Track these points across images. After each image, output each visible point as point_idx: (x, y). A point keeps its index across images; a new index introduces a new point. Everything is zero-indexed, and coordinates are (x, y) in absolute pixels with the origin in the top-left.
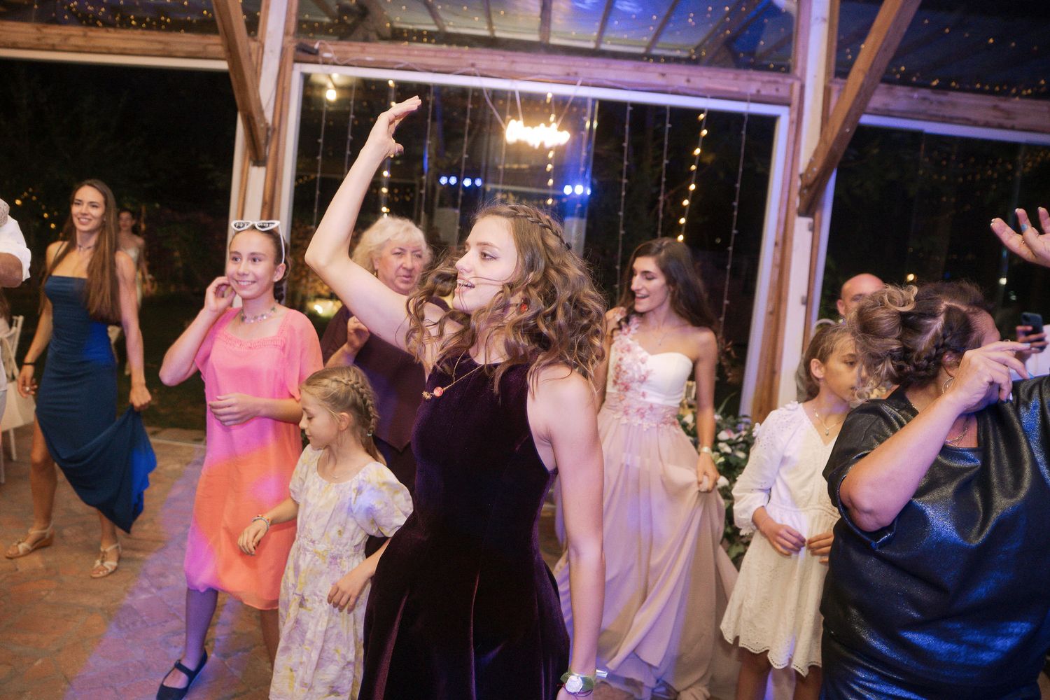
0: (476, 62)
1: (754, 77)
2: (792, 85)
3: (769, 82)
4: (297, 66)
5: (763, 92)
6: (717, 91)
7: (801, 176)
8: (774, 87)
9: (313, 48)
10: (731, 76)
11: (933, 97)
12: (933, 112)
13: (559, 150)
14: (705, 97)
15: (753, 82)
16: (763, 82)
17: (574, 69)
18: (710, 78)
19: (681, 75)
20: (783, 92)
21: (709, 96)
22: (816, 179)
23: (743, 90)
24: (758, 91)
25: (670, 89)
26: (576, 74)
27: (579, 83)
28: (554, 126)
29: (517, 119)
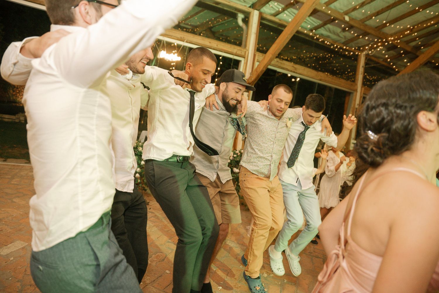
1: (235, 47)
2: (245, 52)
3: (239, 50)
5: (237, 53)
6: (224, 50)
10: (229, 46)
12: (279, 66)
14: (222, 52)
15: (235, 49)
16: (237, 49)
17: (182, 36)
18: (223, 46)
19: (215, 43)
20: (243, 54)
23: (232, 51)
24: (236, 52)
25: (212, 48)
26: (184, 38)
27: (185, 41)
28: (176, 55)
29: (164, 51)
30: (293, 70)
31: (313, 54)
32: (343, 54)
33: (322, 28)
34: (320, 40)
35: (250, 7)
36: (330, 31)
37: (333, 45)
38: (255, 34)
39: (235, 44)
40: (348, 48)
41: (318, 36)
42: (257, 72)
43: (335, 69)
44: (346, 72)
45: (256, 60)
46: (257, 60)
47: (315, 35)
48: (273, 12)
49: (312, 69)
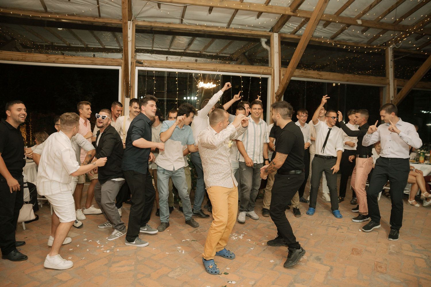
0: (188, 65)
1: (262, 68)
2: (271, 69)
3: (265, 69)
4: (137, 67)
5: (264, 72)
6: (253, 72)
7: (276, 93)
8: (267, 70)
9: (141, 62)
10: (256, 68)
11: (305, 72)
12: (305, 75)
14: (251, 74)
17: (215, 67)
18: (250, 68)
19: (243, 68)
20: (269, 72)
22: (280, 94)
23: (260, 72)
24: (263, 71)
25: (241, 72)
26: (216, 68)
27: (218, 71)
28: (212, 83)
29: (202, 81)
30: (318, 77)
35: (270, 31)
38: (277, 52)
40: (369, 47)
45: (281, 75)
46: (283, 74)
48: (292, 30)
49: (338, 73)
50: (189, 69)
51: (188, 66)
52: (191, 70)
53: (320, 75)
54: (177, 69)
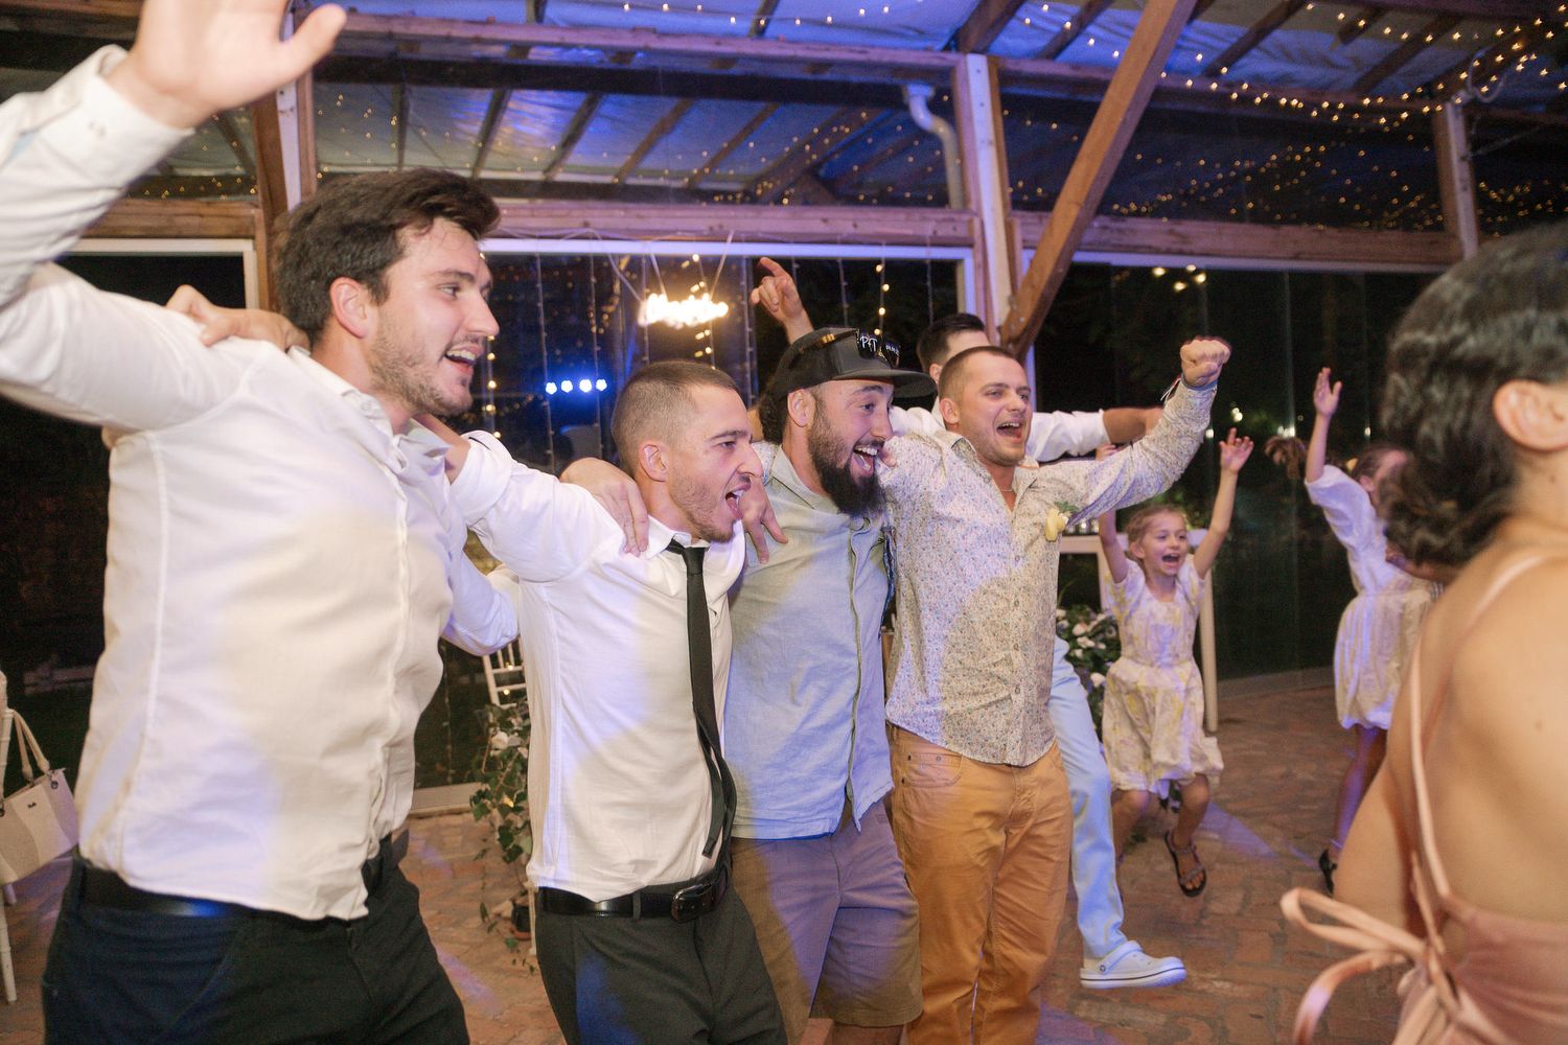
0: (589, 220)
1: (926, 215)
2: (971, 221)
3: (944, 220)
5: (940, 233)
8: (951, 225)
10: (902, 216)
11: (1114, 225)
12: (1116, 242)
13: (717, 325)
14: (879, 244)
15: (926, 222)
16: (937, 221)
17: (716, 222)
18: (879, 220)
19: (846, 219)
20: (962, 232)
21: (884, 242)
23: (919, 232)
24: (935, 232)
25: (839, 238)
26: (720, 227)
27: (730, 238)
28: (706, 297)
29: (659, 292)
30: (1176, 247)
31: (1238, 163)
32: (1362, 130)
33: (1254, 52)
34: (1258, 100)
36: (1288, 56)
37: (1318, 106)
38: (990, 143)
39: (919, 202)
40: (1380, 100)
41: (1245, 86)
42: (1033, 287)
43: (1343, 200)
44: (1395, 201)
45: (1018, 245)
46: (1024, 241)
47: (1234, 85)
49: (1252, 222)
50: (595, 238)
51: (586, 225)
52: (605, 238)
53: (1178, 235)
54: (534, 237)
